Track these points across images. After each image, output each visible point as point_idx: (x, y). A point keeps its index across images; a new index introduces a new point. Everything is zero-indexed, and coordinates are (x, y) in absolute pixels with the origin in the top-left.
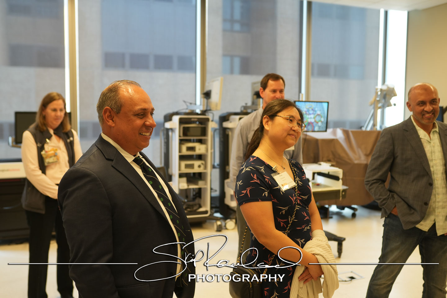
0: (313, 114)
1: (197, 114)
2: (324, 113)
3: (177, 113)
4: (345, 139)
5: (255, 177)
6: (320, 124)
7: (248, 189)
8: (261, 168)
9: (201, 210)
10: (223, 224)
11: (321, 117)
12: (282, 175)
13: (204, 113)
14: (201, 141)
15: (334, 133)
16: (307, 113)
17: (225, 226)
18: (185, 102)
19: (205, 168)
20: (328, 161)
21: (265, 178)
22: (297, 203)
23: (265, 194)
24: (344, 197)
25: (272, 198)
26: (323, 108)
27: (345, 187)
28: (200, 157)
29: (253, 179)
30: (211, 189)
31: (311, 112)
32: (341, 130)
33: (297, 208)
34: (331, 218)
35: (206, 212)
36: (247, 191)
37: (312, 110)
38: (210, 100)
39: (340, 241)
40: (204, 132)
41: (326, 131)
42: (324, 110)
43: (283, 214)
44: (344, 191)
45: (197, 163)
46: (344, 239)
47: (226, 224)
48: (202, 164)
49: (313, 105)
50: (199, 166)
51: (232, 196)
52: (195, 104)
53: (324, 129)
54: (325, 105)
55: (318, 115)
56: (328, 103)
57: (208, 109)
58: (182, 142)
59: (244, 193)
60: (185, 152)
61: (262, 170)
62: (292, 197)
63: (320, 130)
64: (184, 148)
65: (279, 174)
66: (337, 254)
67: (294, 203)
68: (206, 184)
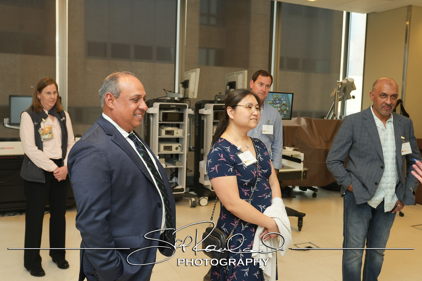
0: (279, 103)
1: (176, 101)
2: (289, 103)
3: (157, 100)
4: (308, 127)
5: (222, 156)
6: (285, 112)
7: (216, 166)
8: (227, 148)
9: (177, 187)
10: (198, 201)
11: (287, 106)
12: (245, 154)
13: (182, 100)
14: (178, 126)
15: (299, 122)
16: (274, 102)
17: (199, 203)
18: (164, 90)
19: (182, 149)
20: (293, 146)
21: (230, 157)
22: (259, 176)
23: (230, 170)
24: (305, 177)
25: (237, 172)
26: (288, 98)
27: (306, 169)
28: (177, 140)
29: (220, 158)
30: (187, 169)
31: (278, 102)
32: (304, 118)
33: (258, 180)
34: (295, 197)
35: (182, 190)
36: (215, 168)
37: (279, 100)
38: (187, 89)
39: (300, 216)
40: (181, 118)
41: (290, 119)
42: (289, 101)
43: (246, 185)
44: (305, 172)
45: (174, 146)
46: (304, 215)
47: (199, 201)
48: (180, 146)
49: (280, 95)
50: (177, 148)
51: (205, 175)
52: (174, 92)
53: (289, 117)
54: (290, 96)
55: (284, 104)
56: (293, 94)
57: (186, 97)
58: (162, 127)
59: (213, 170)
60: (164, 135)
61: (228, 150)
62: (254, 171)
63: (285, 118)
64: (163, 132)
65: (243, 152)
66: (297, 228)
67: (255, 176)
68: (182, 164)
